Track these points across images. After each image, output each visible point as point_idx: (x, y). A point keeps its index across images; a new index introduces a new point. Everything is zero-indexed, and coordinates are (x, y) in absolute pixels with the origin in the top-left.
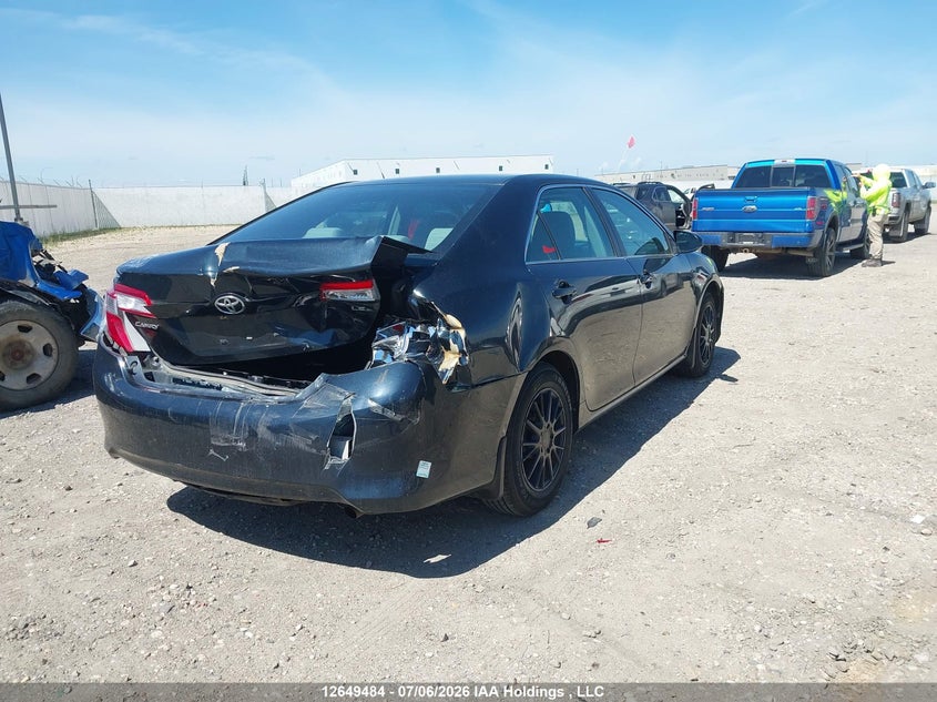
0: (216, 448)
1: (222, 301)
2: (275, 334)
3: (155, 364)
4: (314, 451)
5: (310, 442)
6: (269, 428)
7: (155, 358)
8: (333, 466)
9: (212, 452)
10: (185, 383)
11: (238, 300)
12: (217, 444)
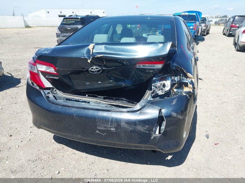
0: (99, 130)
1: (92, 69)
2: (111, 81)
3: (55, 92)
4: (147, 132)
5: (145, 128)
6: (126, 123)
7: (54, 90)
8: (155, 137)
9: (97, 131)
10: (72, 100)
11: (99, 68)
12: (100, 129)
